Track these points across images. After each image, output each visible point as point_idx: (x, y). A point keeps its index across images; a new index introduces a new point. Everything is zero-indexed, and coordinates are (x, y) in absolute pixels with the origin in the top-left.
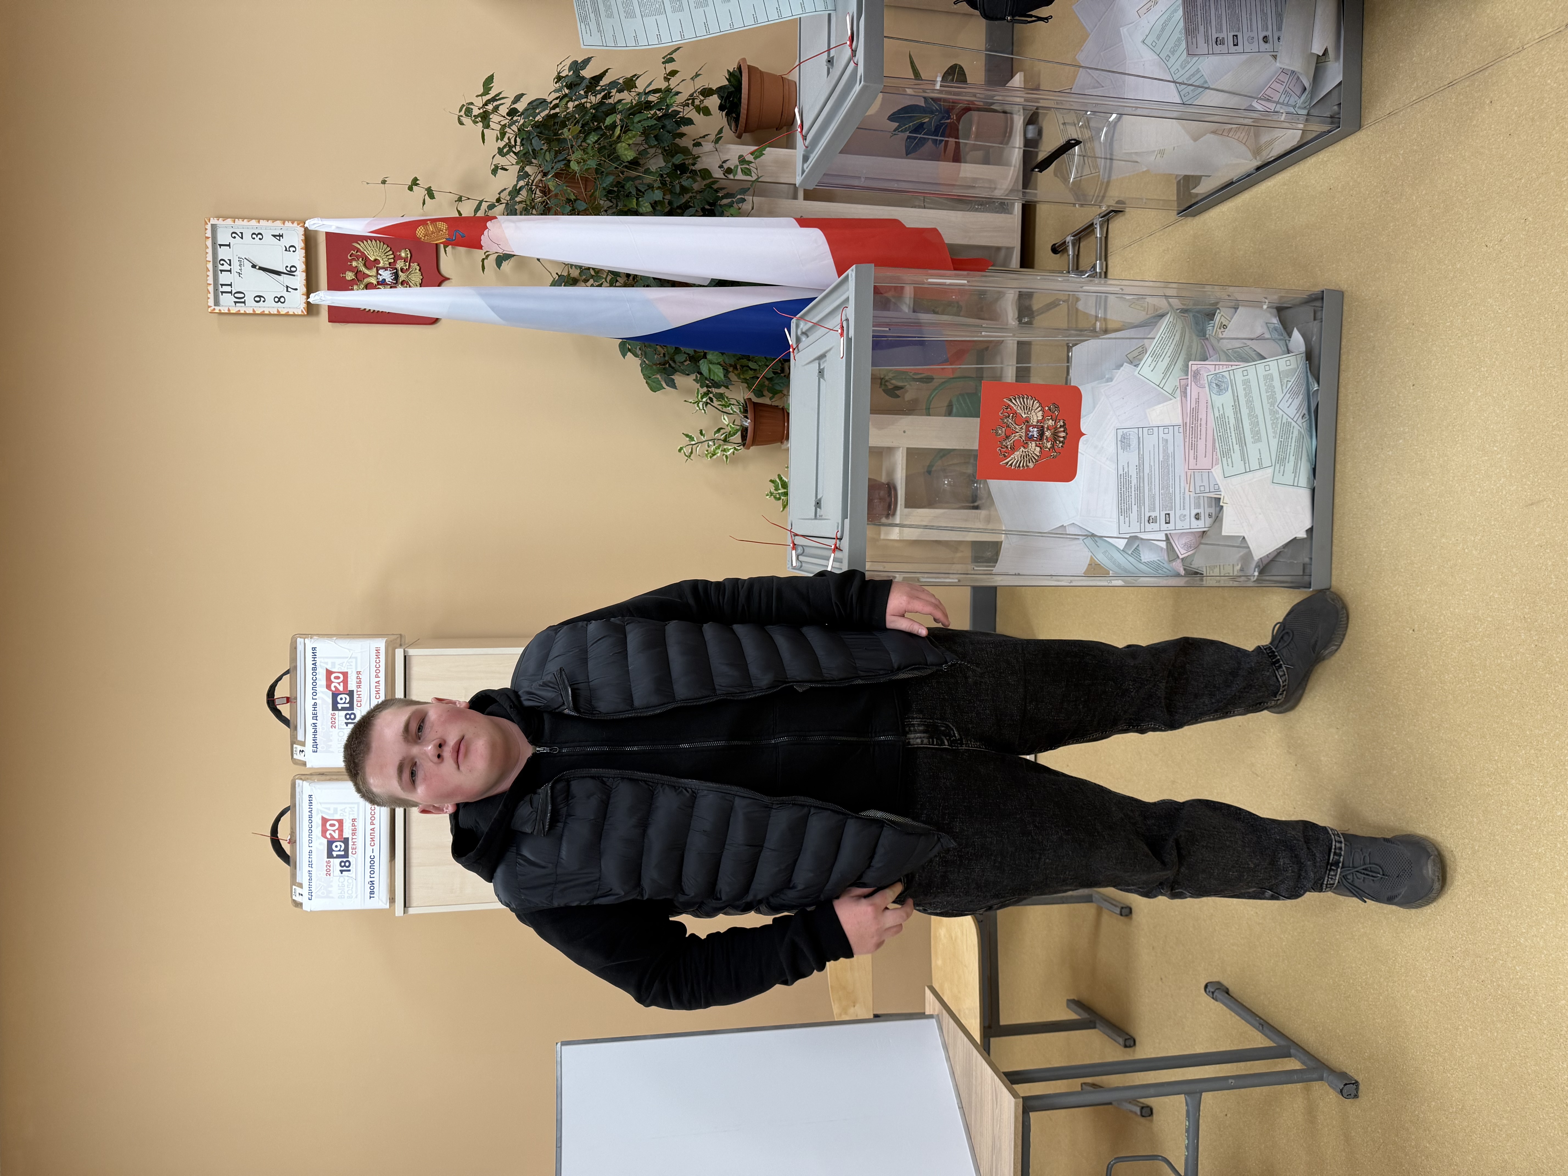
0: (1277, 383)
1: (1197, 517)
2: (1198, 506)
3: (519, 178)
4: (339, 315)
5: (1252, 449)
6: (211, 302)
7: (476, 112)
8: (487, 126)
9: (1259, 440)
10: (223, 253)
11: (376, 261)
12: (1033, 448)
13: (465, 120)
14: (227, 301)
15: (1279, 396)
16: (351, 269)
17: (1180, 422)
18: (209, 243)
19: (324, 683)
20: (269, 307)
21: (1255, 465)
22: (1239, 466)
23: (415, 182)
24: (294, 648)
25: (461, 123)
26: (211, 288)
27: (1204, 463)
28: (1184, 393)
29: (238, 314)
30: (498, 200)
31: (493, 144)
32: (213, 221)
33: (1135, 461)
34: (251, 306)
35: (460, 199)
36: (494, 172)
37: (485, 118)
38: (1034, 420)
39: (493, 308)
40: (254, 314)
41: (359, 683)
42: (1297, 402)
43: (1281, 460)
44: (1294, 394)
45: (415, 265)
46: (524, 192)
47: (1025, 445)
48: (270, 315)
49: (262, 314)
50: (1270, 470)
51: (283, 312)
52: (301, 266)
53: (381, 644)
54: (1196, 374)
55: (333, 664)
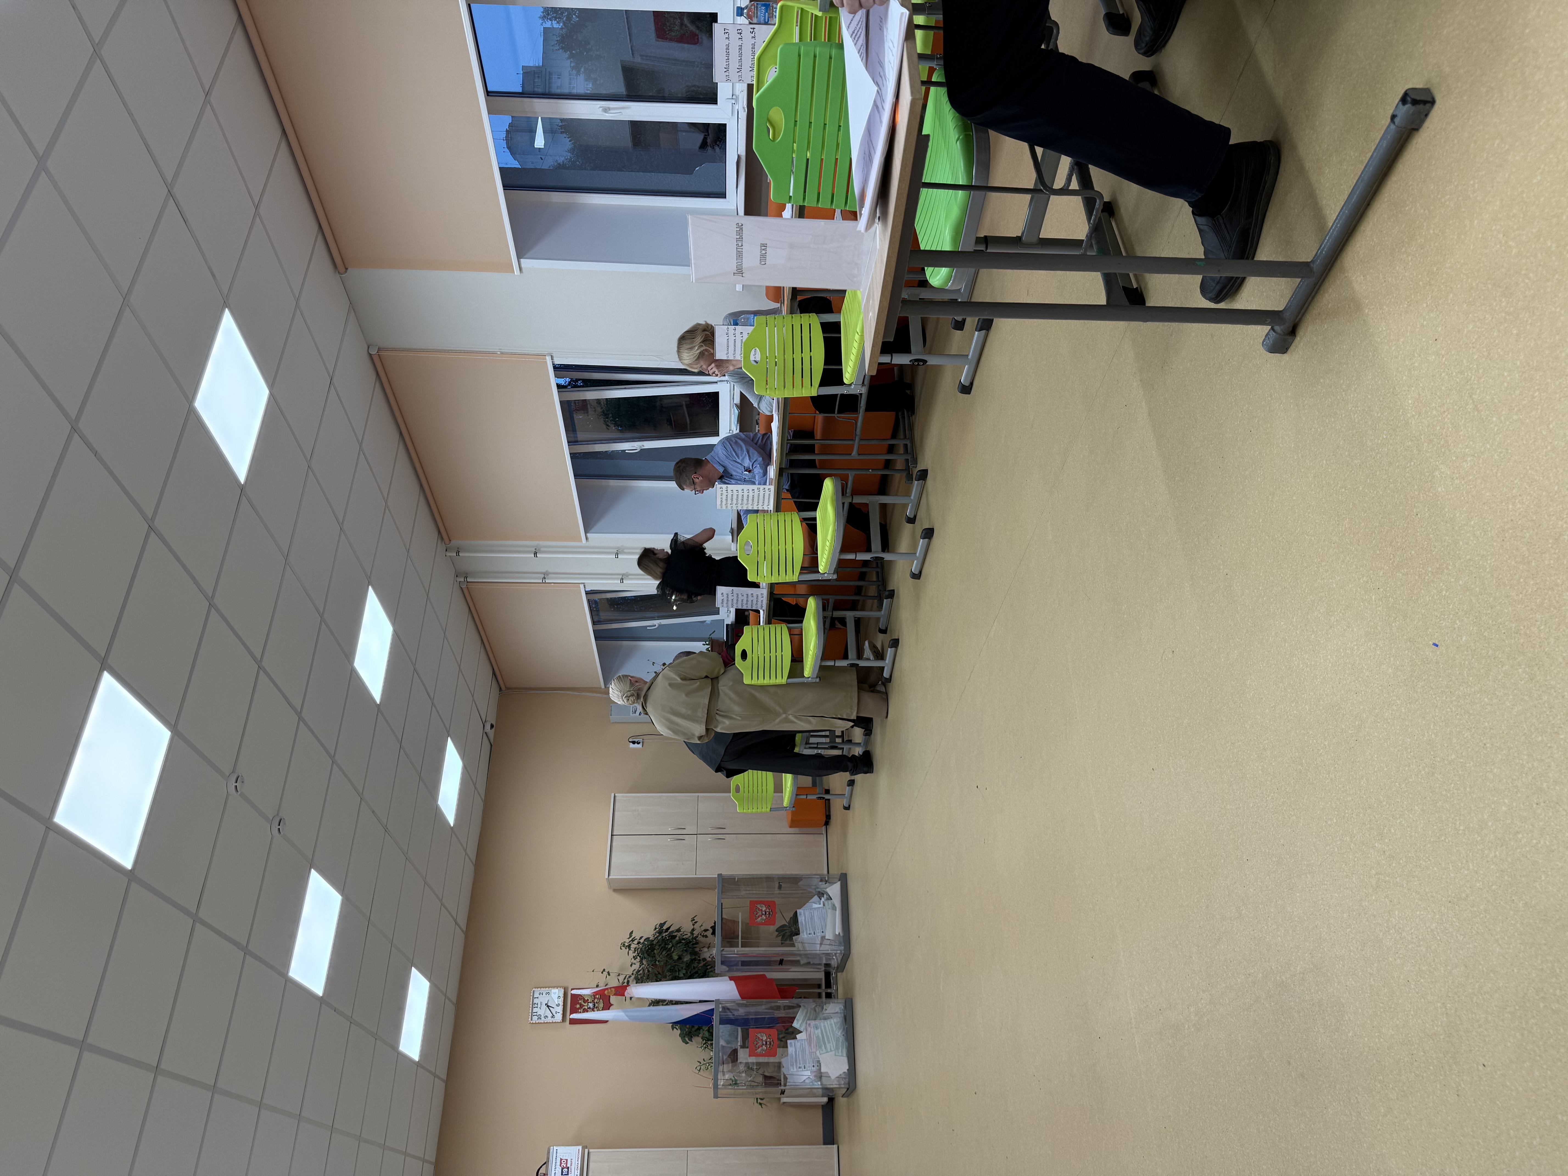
0: (834, 1025)
1: (813, 1066)
2: (813, 1063)
3: (640, 966)
4: (573, 1022)
5: (828, 1046)
6: (530, 1019)
7: (626, 944)
8: (630, 949)
9: (830, 1043)
10: (536, 1001)
11: (588, 1000)
12: (764, 1047)
13: (622, 948)
14: (535, 1018)
15: (835, 1030)
16: (579, 1003)
17: (806, 1038)
18: (532, 997)
19: (559, 1164)
20: (550, 1020)
21: (829, 1050)
22: (824, 1051)
23: (604, 970)
24: (549, 1153)
25: (621, 949)
26: (530, 1014)
27: (814, 1050)
28: (807, 1030)
29: (539, 1023)
30: (632, 974)
31: (632, 954)
32: (534, 989)
33: (794, 1050)
34: (543, 1020)
35: (619, 975)
36: (631, 965)
37: (629, 946)
38: (764, 1040)
39: (627, 1016)
40: (544, 1023)
41: (571, 1165)
42: (841, 1031)
43: (837, 1048)
44: (840, 1029)
45: (601, 1001)
46: (641, 972)
47: (762, 1046)
48: (550, 1023)
49: (547, 1023)
50: (834, 1052)
51: (554, 1021)
52: (561, 1004)
53: (580, 1148)
54: (809, 1024)
55: (563, 1156)
